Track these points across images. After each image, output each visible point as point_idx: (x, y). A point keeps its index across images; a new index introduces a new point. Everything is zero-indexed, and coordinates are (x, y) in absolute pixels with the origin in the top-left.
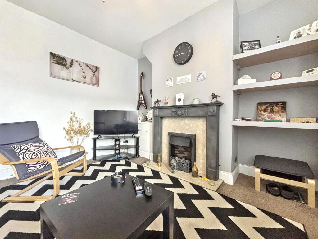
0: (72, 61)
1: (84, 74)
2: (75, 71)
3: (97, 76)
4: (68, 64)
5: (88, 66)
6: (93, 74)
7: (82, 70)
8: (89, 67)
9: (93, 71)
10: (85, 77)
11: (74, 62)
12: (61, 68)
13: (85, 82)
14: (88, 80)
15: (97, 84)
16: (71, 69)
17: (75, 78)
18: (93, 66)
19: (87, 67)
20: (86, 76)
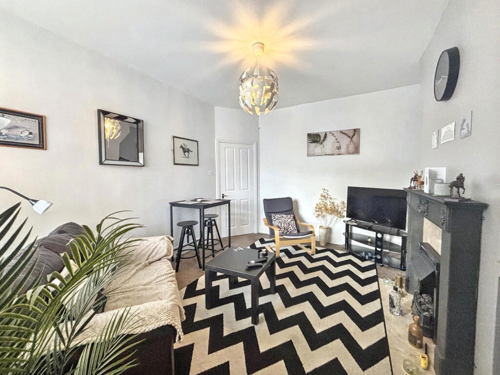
0: (326, 134)
1: (338, 144)
2: (329, 144)
3: (356, 142)
4: (322, 138)
5: (343, 133)
6: (350, 140)
7: (337, 139)
8: (345, 134)
9: (350, 137)
10: (339, 148)
11: (328, 134)
12: (316, 146)
13: (339, 153)
14: (343, 150)
15: (357, 151)
16: (324, 143)
17: (328, 152)
18: (349, 130)
19: (342, 135)
20: (340, 146)
